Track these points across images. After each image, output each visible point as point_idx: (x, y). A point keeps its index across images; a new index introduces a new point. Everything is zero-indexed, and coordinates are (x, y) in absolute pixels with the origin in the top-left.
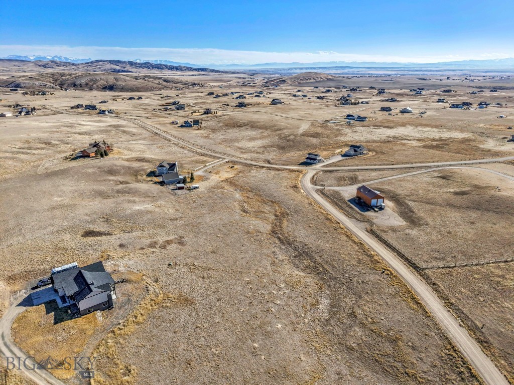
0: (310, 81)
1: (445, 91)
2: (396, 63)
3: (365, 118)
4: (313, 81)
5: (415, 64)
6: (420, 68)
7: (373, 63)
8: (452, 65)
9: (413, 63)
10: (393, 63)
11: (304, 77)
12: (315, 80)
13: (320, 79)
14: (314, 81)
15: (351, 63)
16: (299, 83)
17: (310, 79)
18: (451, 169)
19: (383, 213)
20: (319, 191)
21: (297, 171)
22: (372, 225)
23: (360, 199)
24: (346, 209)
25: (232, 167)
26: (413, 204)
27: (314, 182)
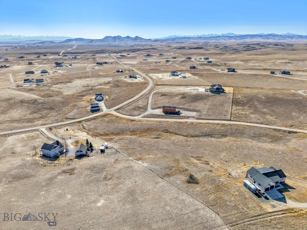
18: (156, 92)
19: (184, 113)
20: (144, 117)
21: (107, 115)
22: (193, 117)
23: (167, 112)
24: (173, 117)
25: (67, 130)
26: (181, 106)
27: (130, 115)
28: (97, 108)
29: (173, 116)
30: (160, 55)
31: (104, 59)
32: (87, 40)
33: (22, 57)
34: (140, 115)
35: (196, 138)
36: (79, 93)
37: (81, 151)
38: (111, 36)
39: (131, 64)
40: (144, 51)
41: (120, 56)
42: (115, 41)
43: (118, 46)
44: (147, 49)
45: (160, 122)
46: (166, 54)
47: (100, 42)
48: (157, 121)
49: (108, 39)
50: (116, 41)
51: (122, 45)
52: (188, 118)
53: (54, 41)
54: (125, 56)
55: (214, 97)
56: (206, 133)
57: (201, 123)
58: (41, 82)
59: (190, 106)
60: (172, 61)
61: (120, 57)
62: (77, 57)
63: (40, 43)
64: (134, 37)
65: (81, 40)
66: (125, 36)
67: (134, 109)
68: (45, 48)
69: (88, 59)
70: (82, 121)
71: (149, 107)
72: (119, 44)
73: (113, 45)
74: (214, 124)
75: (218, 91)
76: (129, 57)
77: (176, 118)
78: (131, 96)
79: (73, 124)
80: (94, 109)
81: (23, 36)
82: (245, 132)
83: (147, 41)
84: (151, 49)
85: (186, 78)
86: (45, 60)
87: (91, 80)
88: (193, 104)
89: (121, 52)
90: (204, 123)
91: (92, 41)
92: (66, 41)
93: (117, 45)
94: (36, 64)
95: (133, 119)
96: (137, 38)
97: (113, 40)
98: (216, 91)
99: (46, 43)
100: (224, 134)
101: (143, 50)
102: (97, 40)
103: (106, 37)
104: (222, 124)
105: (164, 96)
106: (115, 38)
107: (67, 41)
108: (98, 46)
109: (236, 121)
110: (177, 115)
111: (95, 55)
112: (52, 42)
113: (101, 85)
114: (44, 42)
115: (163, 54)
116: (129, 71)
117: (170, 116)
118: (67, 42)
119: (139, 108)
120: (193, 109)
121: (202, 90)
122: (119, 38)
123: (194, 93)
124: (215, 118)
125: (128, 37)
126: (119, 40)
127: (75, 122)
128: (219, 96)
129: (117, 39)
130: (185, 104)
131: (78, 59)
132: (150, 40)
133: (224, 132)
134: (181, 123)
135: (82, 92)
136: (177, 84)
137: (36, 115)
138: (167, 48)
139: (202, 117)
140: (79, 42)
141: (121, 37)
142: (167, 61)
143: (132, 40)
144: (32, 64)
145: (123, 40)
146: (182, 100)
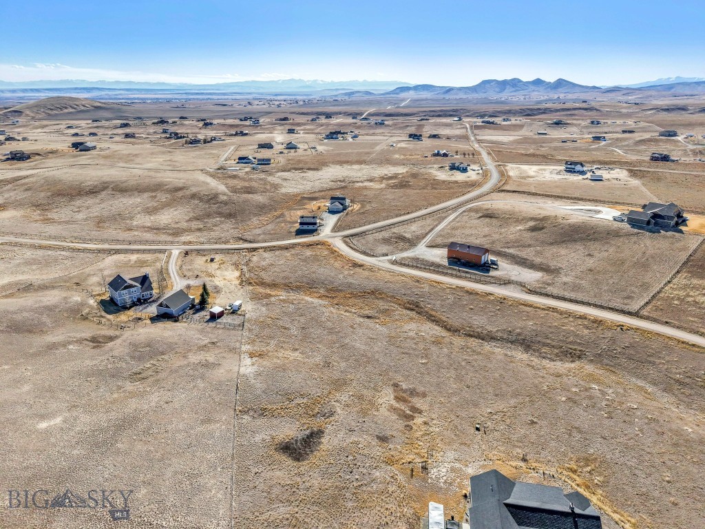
0: (66, 111)
1: (281, 120)
2: (163, 84)
3: (269, 160)
4: (71, 110)
5: (190, 85)
6: (198, 90)
7: (130, 83)
8: (233, 86)
9: (186, 84)
10: (159, 84)
11: (53, 105)
12: (75, 109)
13: (83, 108)
14: (73, 110)
15: (97, 82)
16: (49, 115)
17: (66, 108)
18: (477, 206)
19: (505, 269)
20: (394, 262)
21: (317, 244)
22: (522, 285)
23: (459, 260)
24: (463, 274)
25: (212, 260)
26: (511, 251)
27: (364, 253)
28: (311, 227)
29: (467, 272)
30: (592, 122)
31: (443, 127)
32: (439, 89)
33: (286, 119)
34: (387, 255)
35: (473, 342)
36: (311, 193)
37: (167, 307)
38: (495, 80)
39: (496, 141)
40: (558, 113)
41: (483, 122)
42: (502, 90)
43: (502, 103)
44: (568, 110)
45: (418, 281)
46: (609, 122)
47: (466, 93)
48: (412, 277)
49: (488, 85)
50: (506, 91)
51: (517, 99)
52: (505, 284)
53: (372, 92)
54: (496, 124)
55: (634, 239)
56: (519, 334)
57: (531, 306)
58: (266, 164)
59: (538, 253)
60: (610, 139)
61: (480, 126)
62: (386, 123)
63: (346, 94)
64: (552, 81)
65: (427, 90)
66: (531, 79)
67: (386, 241)
68: (346, 105)
69: (408, 126)
70: (259, 249)
71: (424, 240)
72: (510, 98)
73: (494, 100)
74: (569, 314)
75: (656, 224)
76: (505, 125)
77: (470, 280)
78: (410, 210)
79: (236, 251)
80: (305, 227)
81: (322, 81)
82: (658, 361)
83: (587, 90)
84: (580, 109)
85: (601, 180)
86: (322, 126)
87: (360, 170)
88: (550, 251)
89: (497, 114)
90: (538, 305)
91: (449, 90)
92: (393, 92)
93: (503, 99)
94: (302, 132)
95: (360, 262)
96: (560, 83)
97: (497, 90)
98: (648, 223)
99: (357, 95)
100: (575, 350)
101: (557, 111)
102: (460, 89)
103: (485, 82)
104: (595, 321)
105: (487, 220)
106: (503, 84)
107: (398, 91)
108: (455, 102)
109: (655, 320)
110: (482, 271)
111: (427, 120)
112: (368, 93)
113: (371, 180)
114: (353, 93)
115: (602, 121)
116: (464, 154)
117: (459, 271)
118: (397, 94)
119: (402, 238)
120: (541, 264)
121: (607, 215)
122: (515, 83)
123: (573, 221)
124: (586, 299)
125: (538, 82)
126: (514, 89)
127: (244, 249)
128: (650, 238)
129: (508, 87)
130: (529, 246)
131: (388, 126)
132: (594, 87)
133: (580, 344)
134: (471, 293)
135: (320, 191)
136: (558, 192)
137: (194, 225)
138: (629, 108)
139: (550, 289)
140: (421, 93)
141: (520, 81)
142: (597, 138)
143: (548, 87)
144: (293, 133)
145: (523, 90)
146: (529, 234)
